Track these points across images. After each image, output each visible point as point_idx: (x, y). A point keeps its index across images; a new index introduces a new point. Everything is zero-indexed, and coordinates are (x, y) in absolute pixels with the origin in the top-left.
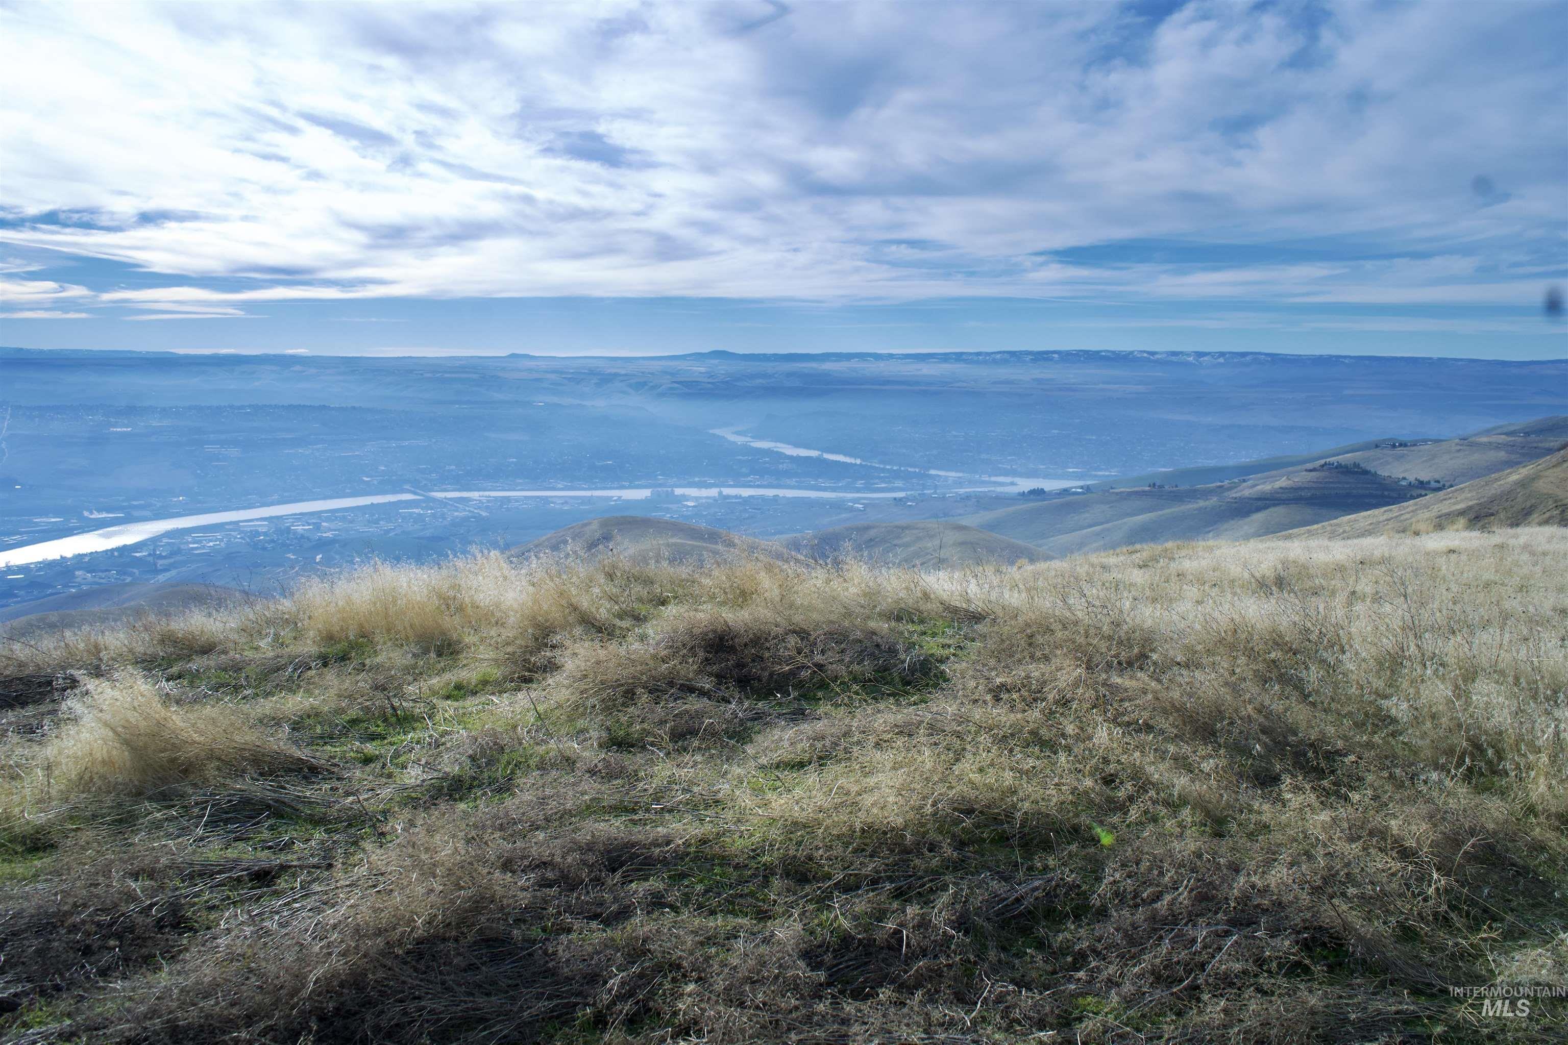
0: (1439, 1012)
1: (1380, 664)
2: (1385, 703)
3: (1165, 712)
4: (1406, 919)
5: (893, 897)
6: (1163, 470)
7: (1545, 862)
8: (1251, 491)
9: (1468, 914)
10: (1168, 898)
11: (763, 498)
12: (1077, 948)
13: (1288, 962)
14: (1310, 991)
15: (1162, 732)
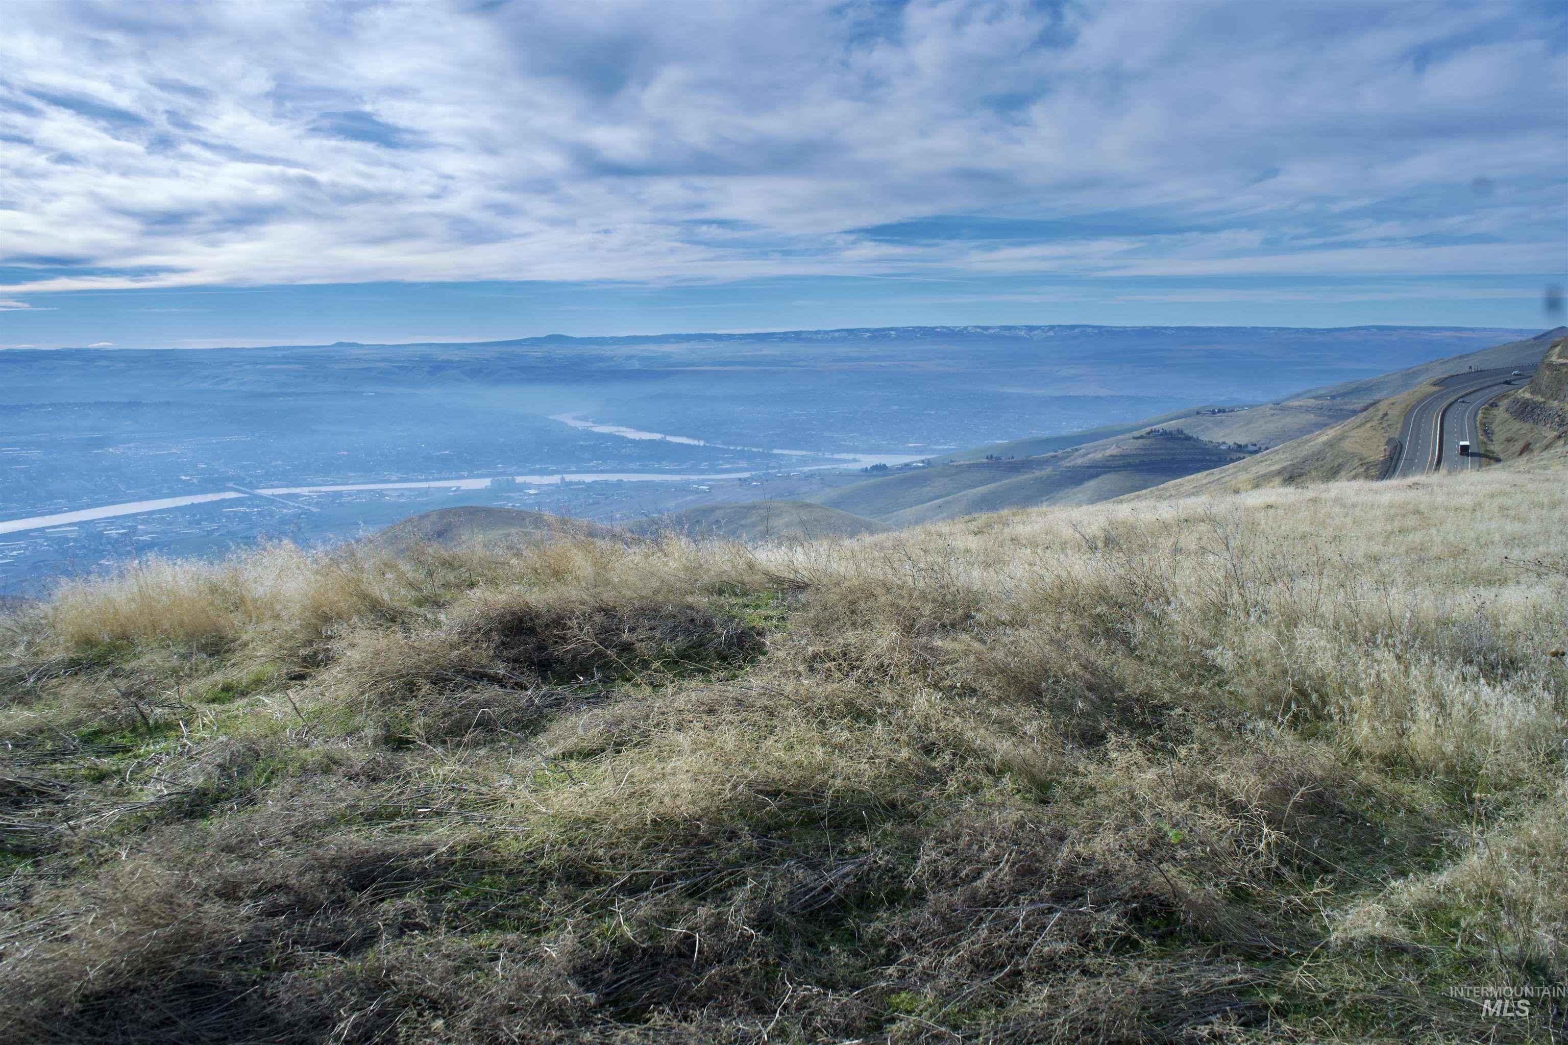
0: (1274, 978)
1: (1204, 613)
2: (1210, 653)
3: (989, 673)
4: (1238, 879)
5: (685, 897)
6: (1000, 442)
7: (1372, 807)
8: (1083, 460)
9: (1300, 868)
10: (988, 875)
11: (606, 483)
12: (889, 938)
13: (1115, 938)
14: (1140, 969)
15: (985, 695)
